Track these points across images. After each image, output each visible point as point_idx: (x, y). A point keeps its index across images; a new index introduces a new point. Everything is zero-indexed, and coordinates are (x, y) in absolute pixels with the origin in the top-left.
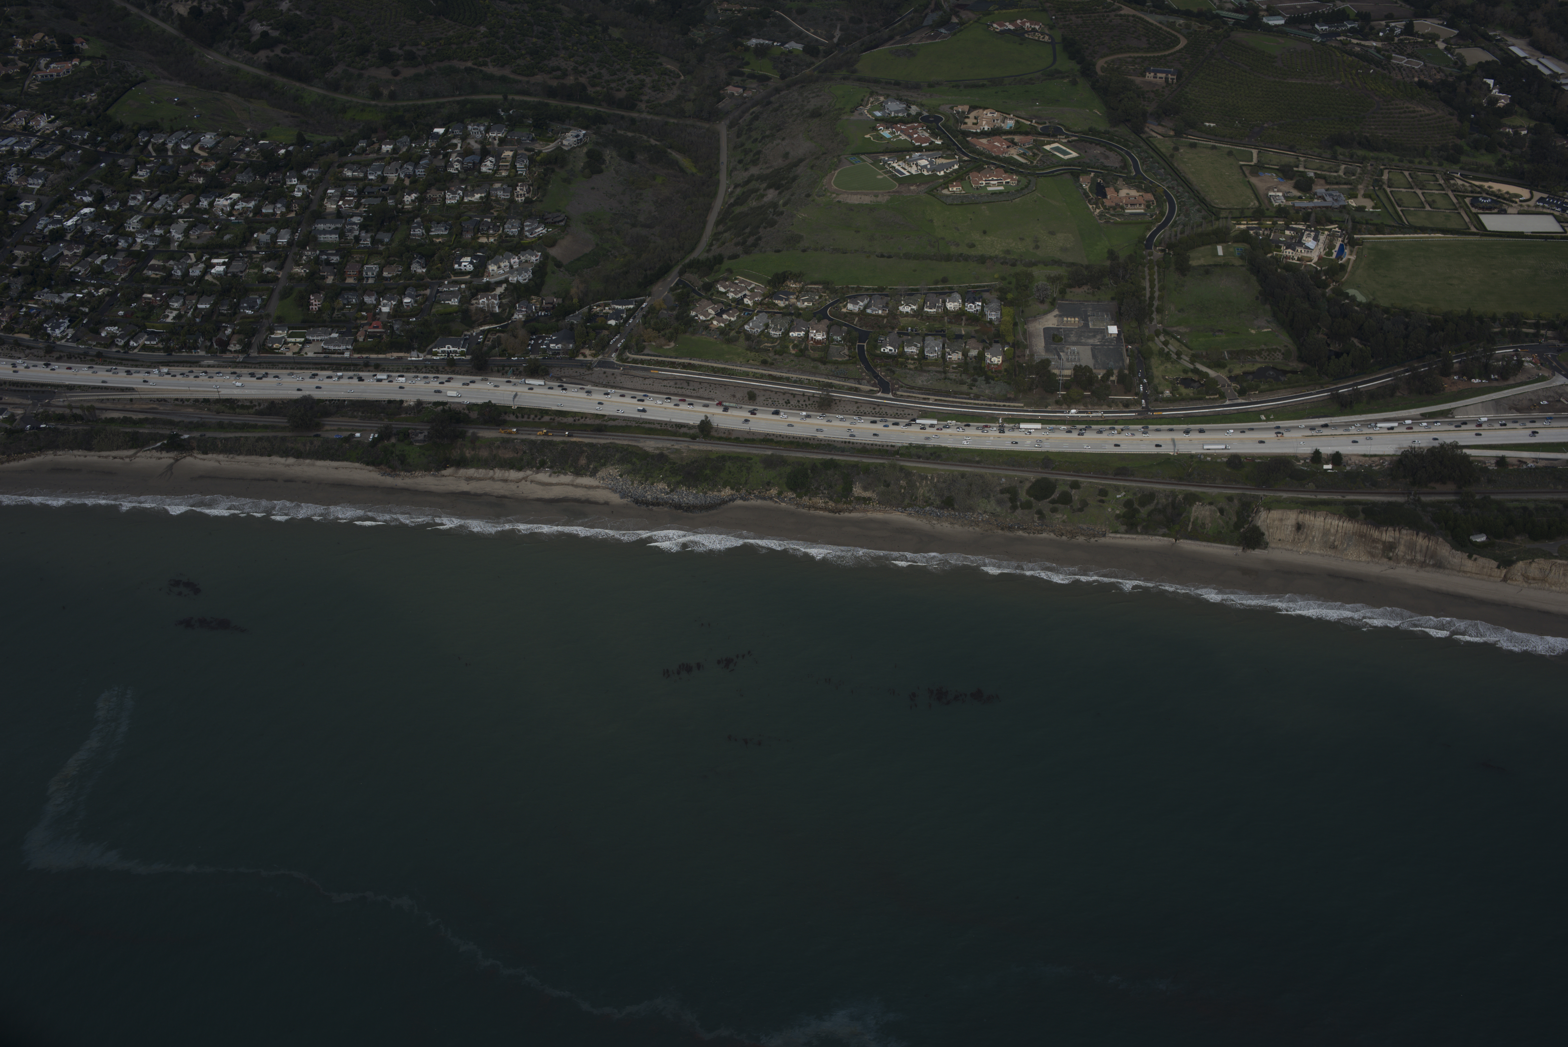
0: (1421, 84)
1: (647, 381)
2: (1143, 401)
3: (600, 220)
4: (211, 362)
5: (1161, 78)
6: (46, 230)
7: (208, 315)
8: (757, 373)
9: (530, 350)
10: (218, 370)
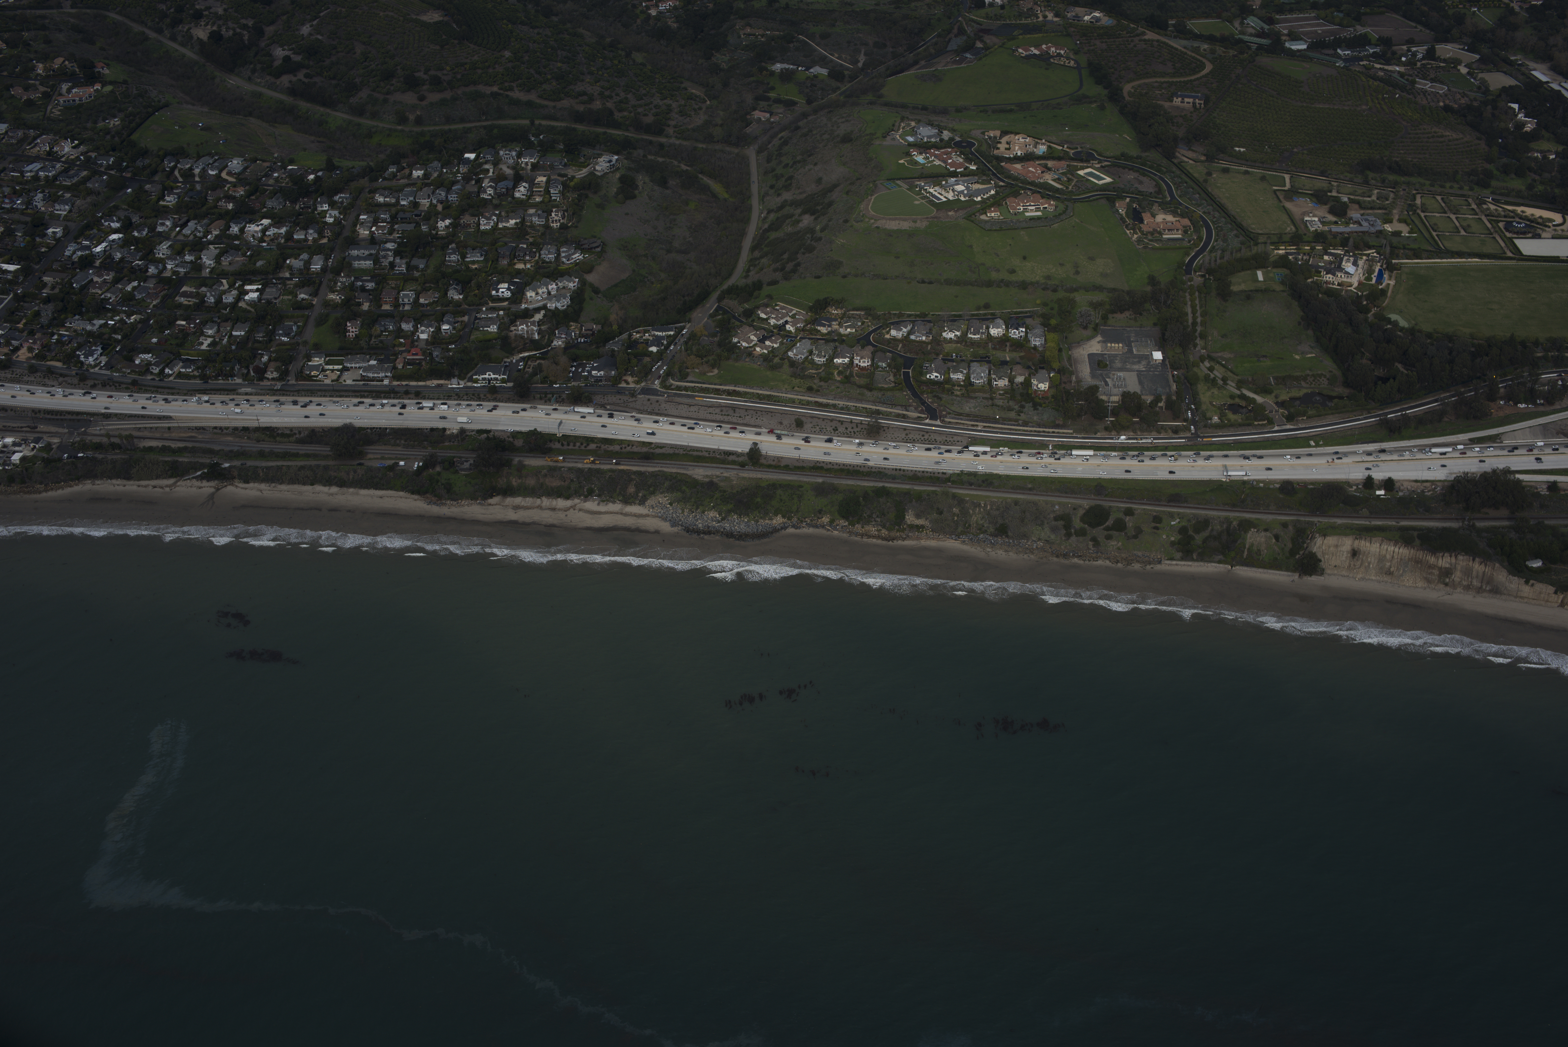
0: (1447, 109)
1: (692, 409)
2: (1192, 427)
3: (635, 245)
4: (249, 390)
5: (1188, 103)
6: (74, 256)
7: (242, 343)
8: (803, 400)
9: (572, 377)
10: (261, 398)
